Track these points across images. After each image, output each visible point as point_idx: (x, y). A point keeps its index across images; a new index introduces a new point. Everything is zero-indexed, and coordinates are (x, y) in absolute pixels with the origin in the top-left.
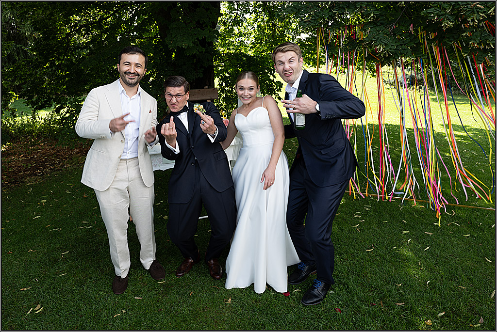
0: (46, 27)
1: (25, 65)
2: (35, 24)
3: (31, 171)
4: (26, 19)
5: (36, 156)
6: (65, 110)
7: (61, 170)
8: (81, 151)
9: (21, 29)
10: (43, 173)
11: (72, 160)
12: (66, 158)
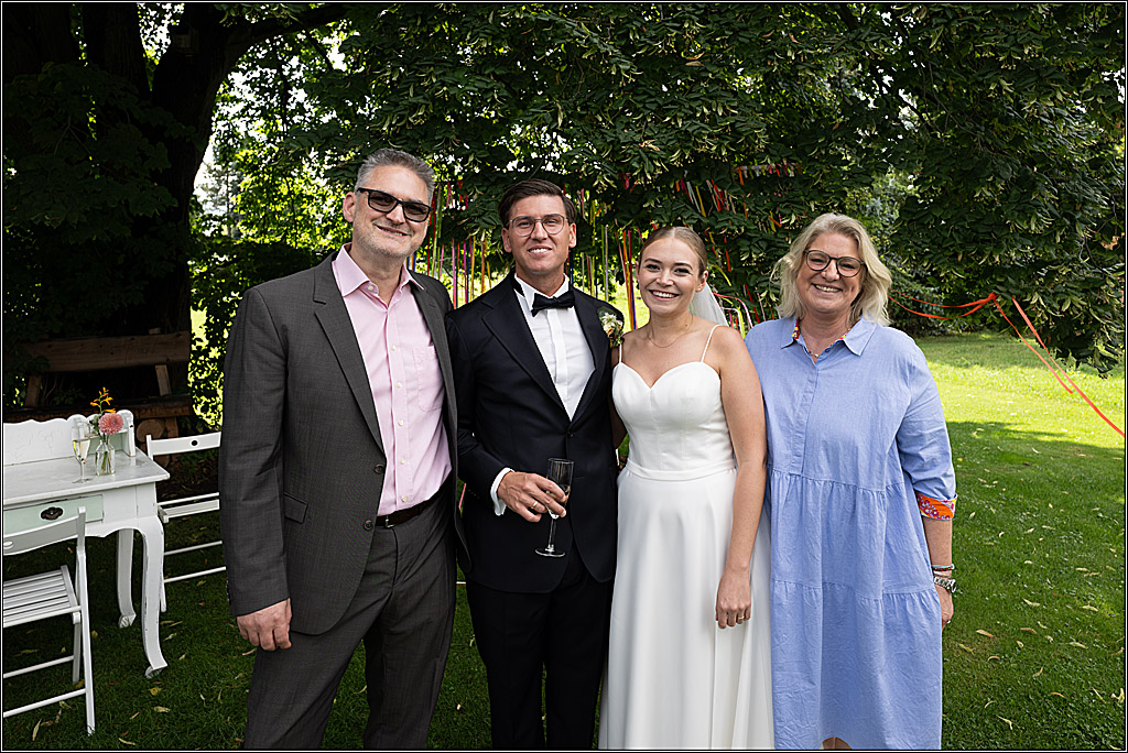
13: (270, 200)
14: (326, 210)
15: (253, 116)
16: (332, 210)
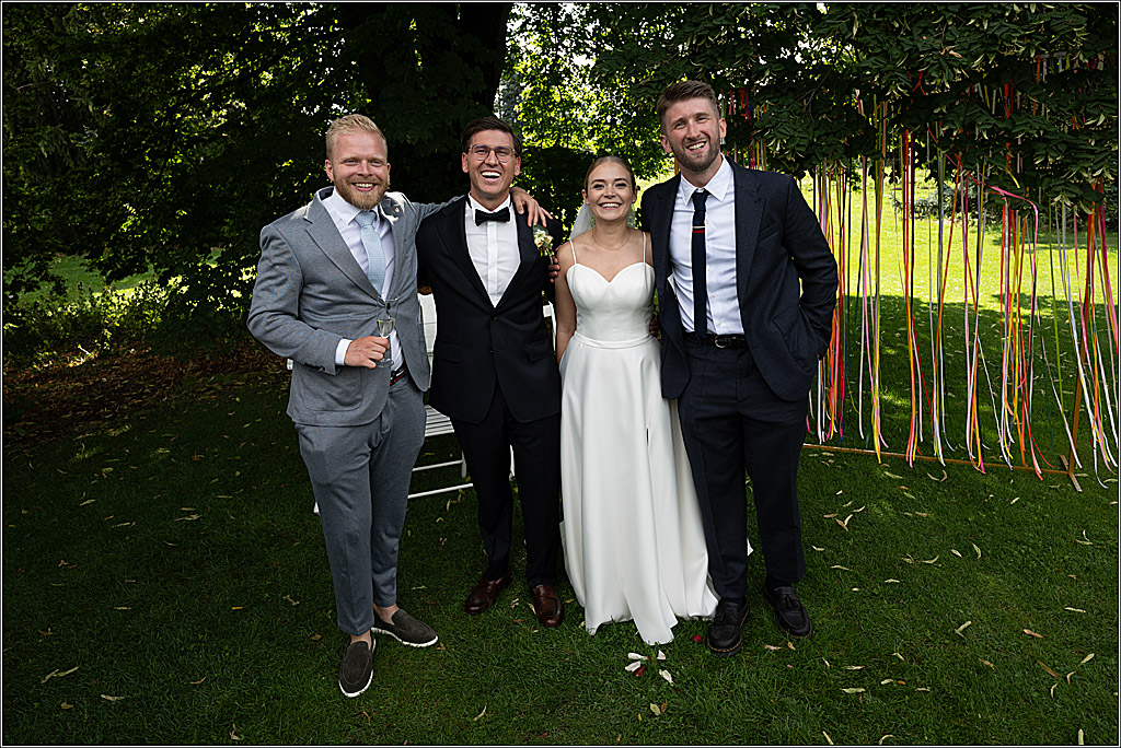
0: (120, 95)
2: (95, 92)
3: (89, 411)
4: (77, 75)
5: (105, 380)
6: (179, 279)
7: (154, 406)
8: (203, 367)
9: (78, 96)
10: (116, 414)
11: (181, 385)
12: (169, 382)
13: (545, 108)
14: (591, 114)
15: (531, 30)
16: (597, 113)
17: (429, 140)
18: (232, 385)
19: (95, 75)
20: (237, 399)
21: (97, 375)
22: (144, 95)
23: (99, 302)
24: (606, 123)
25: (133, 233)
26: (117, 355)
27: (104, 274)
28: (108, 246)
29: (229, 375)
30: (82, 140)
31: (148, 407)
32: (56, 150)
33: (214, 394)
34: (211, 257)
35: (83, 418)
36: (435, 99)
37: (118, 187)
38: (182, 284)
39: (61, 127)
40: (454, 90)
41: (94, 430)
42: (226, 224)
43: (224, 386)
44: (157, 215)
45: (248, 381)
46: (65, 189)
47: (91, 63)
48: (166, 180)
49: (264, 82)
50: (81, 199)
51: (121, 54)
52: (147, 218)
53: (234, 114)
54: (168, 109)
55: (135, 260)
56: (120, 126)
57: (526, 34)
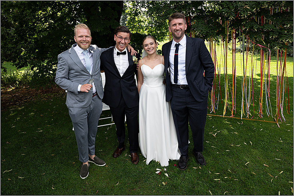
0: (20, 19)
1: (10, 42)
2: (14, 18)
3: (13, 103)
4: (9, 14)
5: (17, 95)
6: (36, 68)
7: (30, 102)
8: (43, 92)
9: (9, 19)
10: (20, 104)
11: (37, 96)
12: (34, 96)
13: (134, 22)
16: (147, 24)
17: (103, 31)
18: (50, 96)
19: (14, 14)
20: (52, 100)
21: (15, 93)
22: (26, 19)
23: (15, 74)
24: (150, 26)
25: (24, 56)
26: (20, 88)
27: (17, 67)
28: (18, 59)
29: (50, 94)
30: (10, 31)
31: (29, 102)
32: (3, 34)
33: (46, 99)
34: (45, 62)
35: (11, 105)
36: (104, 20)
37: (20, 43)
38: (37, 69)
39: (5, 28)
40: (110, 17)
41: (15, 108)
42: (48, 53)
43: (48, 97)
44: (30, 51)
45: (54, 95)
46: (6, 44)
47: (13, 10)
48: (33, 42)
49: (58, 15)
50: (10, 47)
51: (21, 8)
52: (28, 52)
53: (50, 24)
54: (33, 23)
55: (25, 63)
56: (20, 27)
57: (128, 2)
